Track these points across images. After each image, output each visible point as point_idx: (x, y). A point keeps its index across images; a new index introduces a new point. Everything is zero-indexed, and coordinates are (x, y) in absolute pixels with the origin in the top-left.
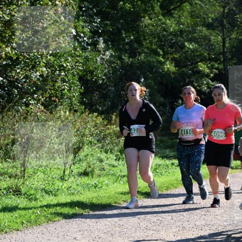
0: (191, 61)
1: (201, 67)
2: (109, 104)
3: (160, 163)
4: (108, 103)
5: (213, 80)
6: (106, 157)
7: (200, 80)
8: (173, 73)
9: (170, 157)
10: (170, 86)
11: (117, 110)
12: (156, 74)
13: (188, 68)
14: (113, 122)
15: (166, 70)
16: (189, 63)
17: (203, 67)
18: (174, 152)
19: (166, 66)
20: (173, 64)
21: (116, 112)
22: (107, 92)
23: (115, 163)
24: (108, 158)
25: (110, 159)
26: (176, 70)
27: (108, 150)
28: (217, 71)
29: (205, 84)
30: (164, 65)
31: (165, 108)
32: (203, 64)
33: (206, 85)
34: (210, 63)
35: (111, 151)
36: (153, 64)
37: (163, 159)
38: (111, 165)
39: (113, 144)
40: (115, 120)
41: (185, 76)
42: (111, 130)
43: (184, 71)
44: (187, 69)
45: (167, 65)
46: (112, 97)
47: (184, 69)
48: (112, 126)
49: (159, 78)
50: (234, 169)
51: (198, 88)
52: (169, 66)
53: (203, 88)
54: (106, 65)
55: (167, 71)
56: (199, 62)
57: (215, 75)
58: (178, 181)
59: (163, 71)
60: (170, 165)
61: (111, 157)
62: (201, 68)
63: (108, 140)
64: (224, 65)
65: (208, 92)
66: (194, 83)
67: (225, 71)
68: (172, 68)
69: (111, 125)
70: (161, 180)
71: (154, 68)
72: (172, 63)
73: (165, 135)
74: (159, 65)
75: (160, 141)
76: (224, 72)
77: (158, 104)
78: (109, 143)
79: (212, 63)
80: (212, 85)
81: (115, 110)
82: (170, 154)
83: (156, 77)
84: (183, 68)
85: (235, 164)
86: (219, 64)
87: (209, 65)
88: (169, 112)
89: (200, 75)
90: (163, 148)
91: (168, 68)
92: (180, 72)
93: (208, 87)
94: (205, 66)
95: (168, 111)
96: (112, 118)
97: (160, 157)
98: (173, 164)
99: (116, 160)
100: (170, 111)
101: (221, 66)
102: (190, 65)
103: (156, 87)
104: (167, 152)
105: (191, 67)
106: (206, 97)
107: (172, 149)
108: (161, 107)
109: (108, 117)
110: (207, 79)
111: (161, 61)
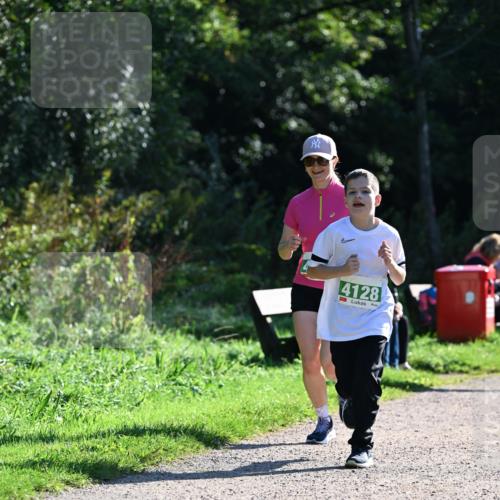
0: (295, 7)
1: (329, 27)
2: (16, 151)
3: (188, 354)
4: (12, 150)
5: (367, 70)
6: (4, 332)
7: (323, 72)
8: (234, 47)
9: (223, 332)
10: (222, 91)
11: (44, 172)
12: (176, 53)
13: (284, 30)
14: (28, 213)
15: (208, 36)
16: (287, 15)
17: (333, 28)
18: (237, 314)
19: (207, 25)
20: (234, 19)
21: (38, 180)
22: (7, 113)
23: (35, 353)
24: (11, 337)
25: (17, 340)
26: (243, 37)
27: (13, 309)
28: (381, 43)
29: (343, 85)
30: (202, 21)
31: (207, 168)
32: (335, 16)
33: (345, 90)
34: (356, 16)
35: (22, 313)
36: (165, 16)
37: (199, 338)
38: (22, 360)
39: (28, 290)
40: (37, 207)
41: (273, 59)
42: (23, 242)
43: (268, 41)
44: (280, 33)
45: (211, 21)
46: (24, 128)
47: (270, 35)
48: (25, 227)
49: (186, 65)
50: (438, 372)
51: (317, 98)
52: (221, 26)
53: (334, 98)
54: (6, 22)
55: (212, 42)
56: (321, 10)
57: (377, 53)
58: (248, 413)
59: (200, 41)
60: (223, 361)
61: (24, 333)
62: (326, 32)
63: (10, 274)
64: (404, 22)
65: (352, 111)
66: (304, 83)
67: (407, 41)
68: (229, 31)
69: (21, 223)
70: (194, 410)
71: (168, 30)
72: (228, 14)
73: (204, 259)
74: (183, 19)
75: (189, 278)
76: (404, 46)
77: (180, 155)
78: (15, 286)
79: (363, 15)
80: (365, 89)
81: (34, 172)
82: (224, 321)
83: (177, 60)
84: (266, 31)
85: (442, 358)
86: (387, 17)
87: (355, 22)
88: (219, 179)
89: (322, 55)
90: (199, 304)
91: (216, 33)
92: (257, 45)
93: (353, 97)
94: (342, 25)
95: (214, 175)
96: (24, 199)
97: (189, 332)
98: (232, 357)
99: (39, 342)
100: (224, 175)
101: (395, 27)
102: (291, 22)
103: (176, 95)
104: (214, 314)
105: (295, 26)
106: (342, 128)
107: (231, 306)
108: (191, 163)
109: (13, 196)
110: (347, 67)
111: (193, 6)
